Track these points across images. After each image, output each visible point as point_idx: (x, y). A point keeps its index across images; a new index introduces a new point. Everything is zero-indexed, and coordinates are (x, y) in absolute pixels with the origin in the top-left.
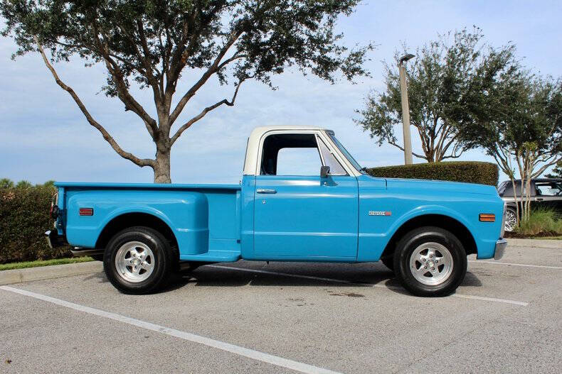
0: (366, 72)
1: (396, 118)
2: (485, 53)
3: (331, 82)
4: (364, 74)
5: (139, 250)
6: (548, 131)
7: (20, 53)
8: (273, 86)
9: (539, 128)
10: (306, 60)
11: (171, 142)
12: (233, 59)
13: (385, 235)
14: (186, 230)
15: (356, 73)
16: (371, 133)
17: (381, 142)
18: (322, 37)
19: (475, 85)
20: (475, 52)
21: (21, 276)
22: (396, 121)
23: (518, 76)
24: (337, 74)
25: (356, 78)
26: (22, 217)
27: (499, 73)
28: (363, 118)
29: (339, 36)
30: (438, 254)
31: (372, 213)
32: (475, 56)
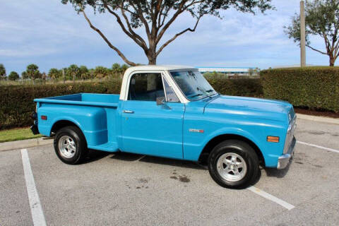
3: (253, 14)
4: (272, 8)
8: (221, 17)
11: (156, 55)
12: (192, 4)
13: (200, 146)
21: (38, 143)
30: (239, 160)
31: (191, 130)
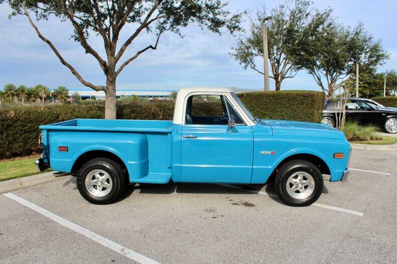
0: (243, 29)
1: (257, 53)
2: (314, 13)
3: (219, 34)
4: (241, 31)
5: (101, 174)
6: (346, 61)
7: (14, 14)
8: (182, 35)
9: (341, 59)
10: (204, 20)
11: (116, 74)
12: (156, 18)
13: (271, 167)
14: (133, 162)
15: (236, 29)
16: (240, 61)
17: (246, 67)
18: (214, 5)
19: (306, 34)
20: (307, 13)
21: (21, 184)
22: (256, 55)
23: (332, 28)
24: (223, 29)
25: (236, 32)
26: (20, 127)
27: (321, 27)
28: (235, 52)
29: (225, 5)
30: (305, 178)
31: (262, 152)
32: (307, 15)
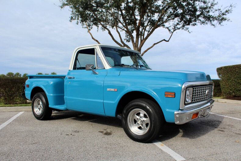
3: (214, 27)
8: (190, 31)
13: (115, 102)
30: (146, 116)
31: (108, 89)
